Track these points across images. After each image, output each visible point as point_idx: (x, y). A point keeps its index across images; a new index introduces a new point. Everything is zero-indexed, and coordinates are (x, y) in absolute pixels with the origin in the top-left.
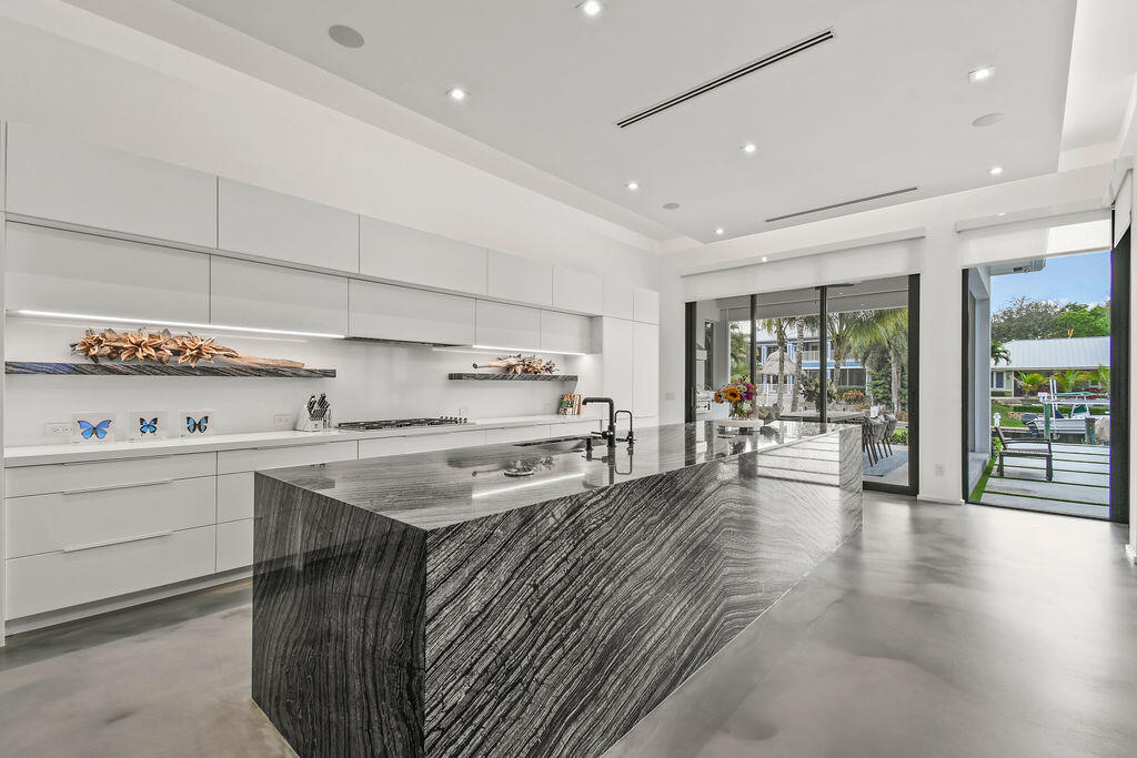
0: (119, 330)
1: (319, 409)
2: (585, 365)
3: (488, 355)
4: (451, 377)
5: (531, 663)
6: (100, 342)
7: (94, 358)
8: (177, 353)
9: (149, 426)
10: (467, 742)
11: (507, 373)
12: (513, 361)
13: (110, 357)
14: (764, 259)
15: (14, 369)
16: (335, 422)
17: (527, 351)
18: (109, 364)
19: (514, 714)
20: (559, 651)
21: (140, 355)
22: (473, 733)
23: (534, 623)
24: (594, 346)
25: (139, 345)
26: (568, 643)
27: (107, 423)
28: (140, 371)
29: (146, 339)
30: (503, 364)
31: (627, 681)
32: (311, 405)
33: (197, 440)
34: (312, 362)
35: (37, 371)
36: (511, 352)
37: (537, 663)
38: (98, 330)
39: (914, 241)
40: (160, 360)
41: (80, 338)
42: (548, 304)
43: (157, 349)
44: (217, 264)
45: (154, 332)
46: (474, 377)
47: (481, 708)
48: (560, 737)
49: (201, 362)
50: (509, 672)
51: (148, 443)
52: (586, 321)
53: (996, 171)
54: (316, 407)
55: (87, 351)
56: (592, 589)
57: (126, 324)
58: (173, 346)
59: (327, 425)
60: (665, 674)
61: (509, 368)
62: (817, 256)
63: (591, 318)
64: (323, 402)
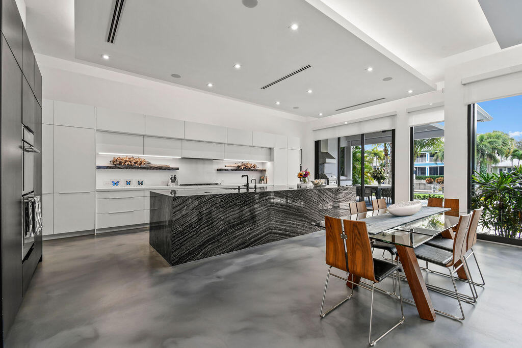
0: (121, 157)
1: (174, 179)
2: (268, 166)
3: (230, 162)
4: (218, 170)
5: (199, 228)
6: (117, 160)
7: (115, 165)
8: (135, 163)
9: (129, 183)
10: (182, 238)
11: (238, 169)
12: (240, 165)
13: (119, 164)
14: (346, 123)
15: (99, 167)
16: (179, 184)
17: (245, 161)
18: (119, 166)
19: (194, 237)
20: (207, 228)
21: (126, 164)
22: (184, 237)
23: (200, 220)
24: (271, 159)
25: (126, 161)
26: (210, 227)
27: (118, 182)
28: (127, 168)
29: (128, 160)
30: (236, 165)
31: (229, 241)
32: (172, 178)
33: (141, 187)
34: (172, 166)
35: (102, 168)
36: (239, 161)
37: (200, 228)
38: (116, 157)
39: (393, 116)
40: (131, 165)
41: (112, 159)
42: (251, 145)
43: (130, 162)
44: (146, 139)
45: (130, 157)
46: (225, 170)
47: (186, 233)
48: (207, 246)
49: (142, 166)
50: (193, 228)
51: (128, 187)
52: (268, 150)
53: (410, 92)
54: (173, 179)
55: (114, 163)
56: (217, 216)
57: (123, 156)
58: (134, 161)
59: (176, 184)
60: (244, 243)
61: (239, 167)
62: (360, 122)
63: (270, 148)
64: (175, 178)
